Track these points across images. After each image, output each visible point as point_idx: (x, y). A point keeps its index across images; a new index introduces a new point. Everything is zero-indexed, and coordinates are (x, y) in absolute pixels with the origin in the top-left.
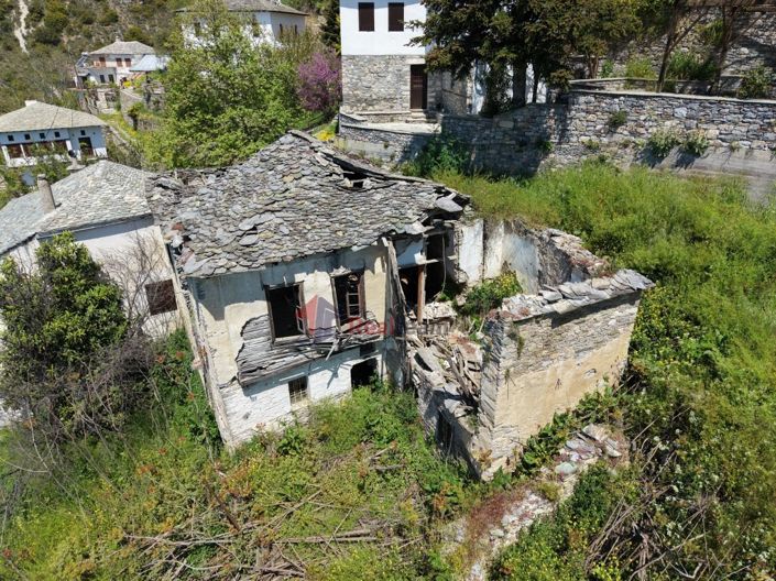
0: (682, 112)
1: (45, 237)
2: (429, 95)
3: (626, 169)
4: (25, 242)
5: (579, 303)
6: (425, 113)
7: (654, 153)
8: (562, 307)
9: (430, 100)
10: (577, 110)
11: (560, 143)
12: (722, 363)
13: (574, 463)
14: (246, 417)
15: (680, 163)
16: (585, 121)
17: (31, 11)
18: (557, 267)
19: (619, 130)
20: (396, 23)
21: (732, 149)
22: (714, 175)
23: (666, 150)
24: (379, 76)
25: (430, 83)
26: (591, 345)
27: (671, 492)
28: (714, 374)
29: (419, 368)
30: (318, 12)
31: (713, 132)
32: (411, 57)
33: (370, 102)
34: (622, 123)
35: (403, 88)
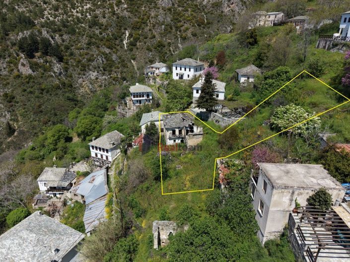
4: (149, 122)
14: (169, 142)
17: (129, 35)
30: (208, 62)
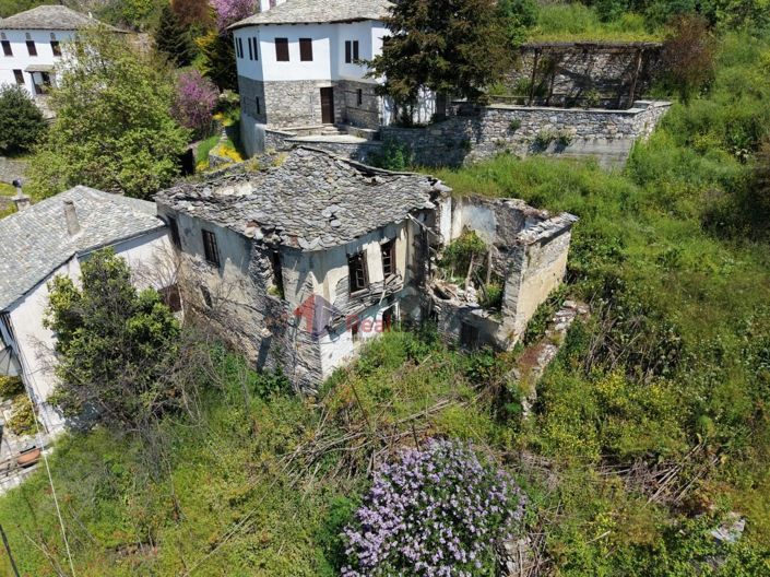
0: (554, 119)
1: (83, 256)
2: (336, 111)
3: (524, 156)
4: (67, 262)
5: (553, 231)
6: (335, 126)
7: (541, 145)
8: (546, 234)
9: (337, 116)
10: (487, 121)
11: (478, 142)
12: (623, 252)
14: (331, 356)
15: (557, 151)
16: (493, 127)
18: (513, 220)
19: (517, 132)
20: (306, 54)
21: (586, 140)
22: (577, 156)
23: (548, 142)
24: (295, 98)
25: (335, 102)
26: (553, 258)
27: (618, 320)
28: (621, 259)
29: (440, 300)
31: (574, 130)
32: (320, 81)
33: (289, 120)
34: (518, 127)
35: (316, 106)
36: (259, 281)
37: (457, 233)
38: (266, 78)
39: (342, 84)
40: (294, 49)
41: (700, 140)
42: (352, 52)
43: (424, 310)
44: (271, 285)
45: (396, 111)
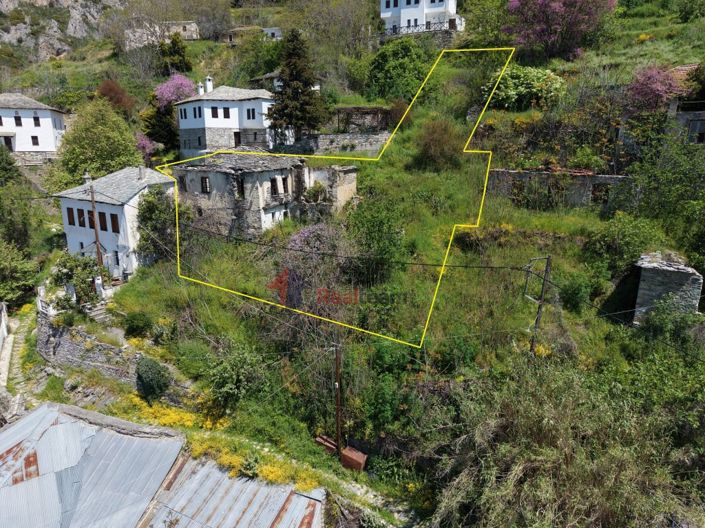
0: (349, 137)
4: (144, 188)
7: (344, 148)
8: (345, 169)
10: (320, 140)
11: (317, 148)
13: (356, 202)
14: (265, 222)
15: (351, 150)
16: (323, 142)
19: (333, 144)
20: (227, 115)
21: (362, 145)
22: (359, 152)
23: (347, 147)
24: (221, 136)
31: (357, 142)
32: (234, 129)
33: (218, 148)
34: (334, 142)
35: (232, 141)
36: (231, 193)
37: (312, 184)
38: (207, 125)
39: (245, 131)
40: (221, 112)
41: (408, 145)
42: (251, 114)
43: (301, 210)
44: (237, 195)
45: (275, 141)
